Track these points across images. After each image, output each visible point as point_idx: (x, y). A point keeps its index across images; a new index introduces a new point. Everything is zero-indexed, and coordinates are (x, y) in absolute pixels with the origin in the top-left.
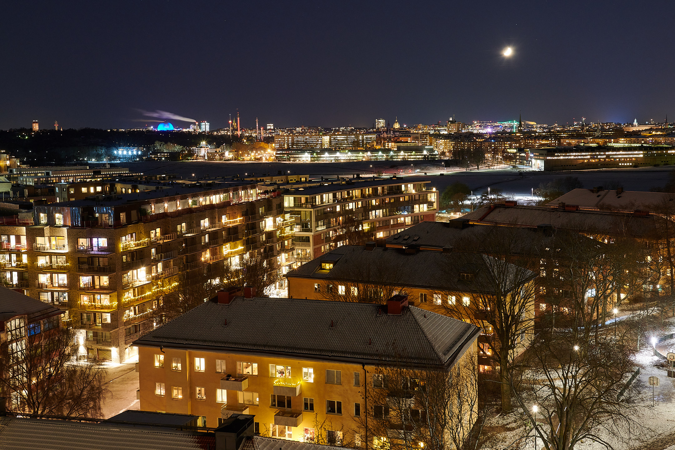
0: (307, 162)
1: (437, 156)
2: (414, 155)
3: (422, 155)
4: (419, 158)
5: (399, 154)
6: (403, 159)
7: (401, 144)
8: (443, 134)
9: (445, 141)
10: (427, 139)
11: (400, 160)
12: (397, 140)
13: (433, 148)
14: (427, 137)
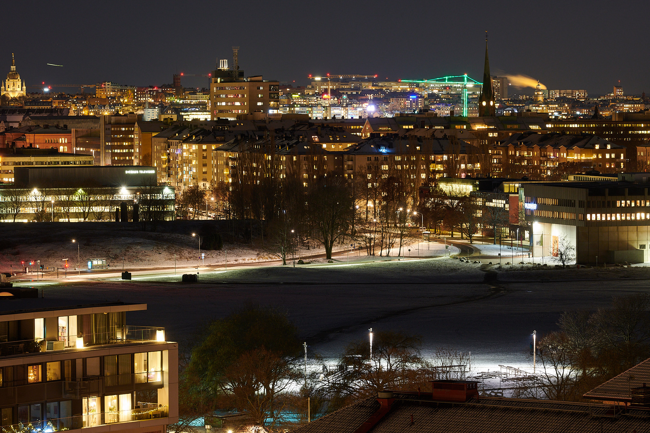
1: (172, 208)
2: (82, 203)
3: (112, 203)
4: (100, 215)
5: (23, 198)
6: (39, 215)
7: (32, 159)
8: (194, 120)
9: (200, 148)
10: (132, 140)
11: (25, 221)
12: (14, 144)
13: (155, 175)
14: (132, 132)
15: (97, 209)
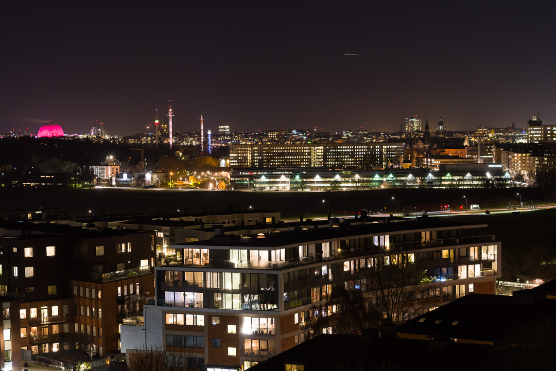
0: (284, 190)
1: (509, 182)
2: (469, 180)
3: (483, 180)
4: (477, 185)
5: (443, 178)
7: (448, 160)
8: (520, 143)
9: (522, 155)
10: (492, 152)
11: (444, 188)
12: (439, 153)
13: (502, 168)
14: (492, 148)
15: (475, 183)
